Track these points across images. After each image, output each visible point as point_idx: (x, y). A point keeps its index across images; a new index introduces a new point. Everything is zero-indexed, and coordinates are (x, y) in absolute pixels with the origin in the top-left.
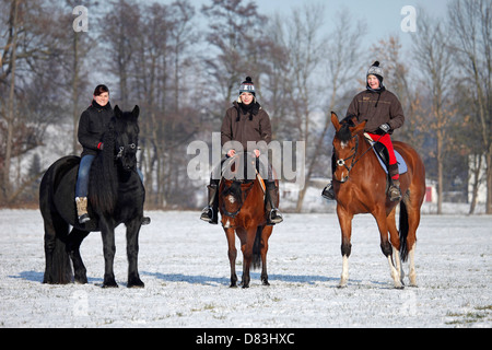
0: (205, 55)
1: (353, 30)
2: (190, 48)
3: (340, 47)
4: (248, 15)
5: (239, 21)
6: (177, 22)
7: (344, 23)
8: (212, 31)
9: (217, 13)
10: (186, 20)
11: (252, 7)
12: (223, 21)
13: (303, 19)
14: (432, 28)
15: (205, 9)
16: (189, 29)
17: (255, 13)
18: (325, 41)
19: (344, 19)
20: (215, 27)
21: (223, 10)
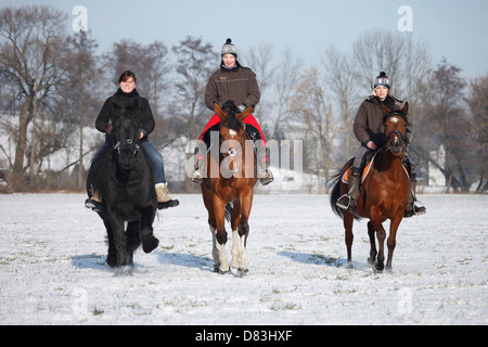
0: (177, 82)
1: (294, 63)
2: (164, 76)
3: (285, 74)
4: (206, 53)
5: (198, 56)
6: (155, 58)
7: (287, 58)
8: (180, 64)
9: (184, 51)
10: (161, 56)
11: (208, 46)
12: (188, 56)
13: (257, 54)
14: (341, 60)
15: (174, 49)
16: (164, 63)
17: (210, 51)
18: (273, 70)
19: (287, 54)
20: (182, 62)
21: (188, 49)
